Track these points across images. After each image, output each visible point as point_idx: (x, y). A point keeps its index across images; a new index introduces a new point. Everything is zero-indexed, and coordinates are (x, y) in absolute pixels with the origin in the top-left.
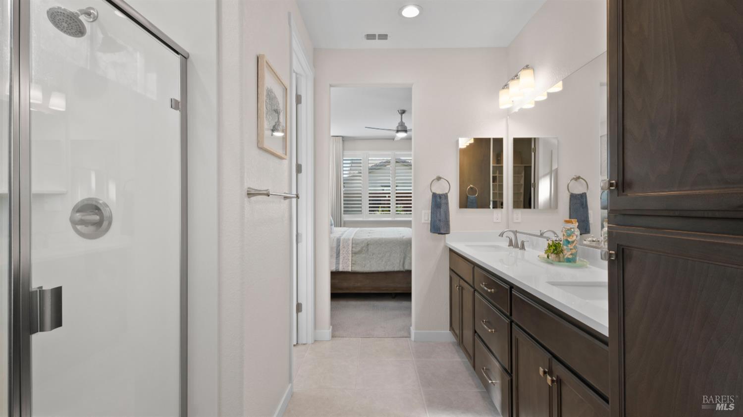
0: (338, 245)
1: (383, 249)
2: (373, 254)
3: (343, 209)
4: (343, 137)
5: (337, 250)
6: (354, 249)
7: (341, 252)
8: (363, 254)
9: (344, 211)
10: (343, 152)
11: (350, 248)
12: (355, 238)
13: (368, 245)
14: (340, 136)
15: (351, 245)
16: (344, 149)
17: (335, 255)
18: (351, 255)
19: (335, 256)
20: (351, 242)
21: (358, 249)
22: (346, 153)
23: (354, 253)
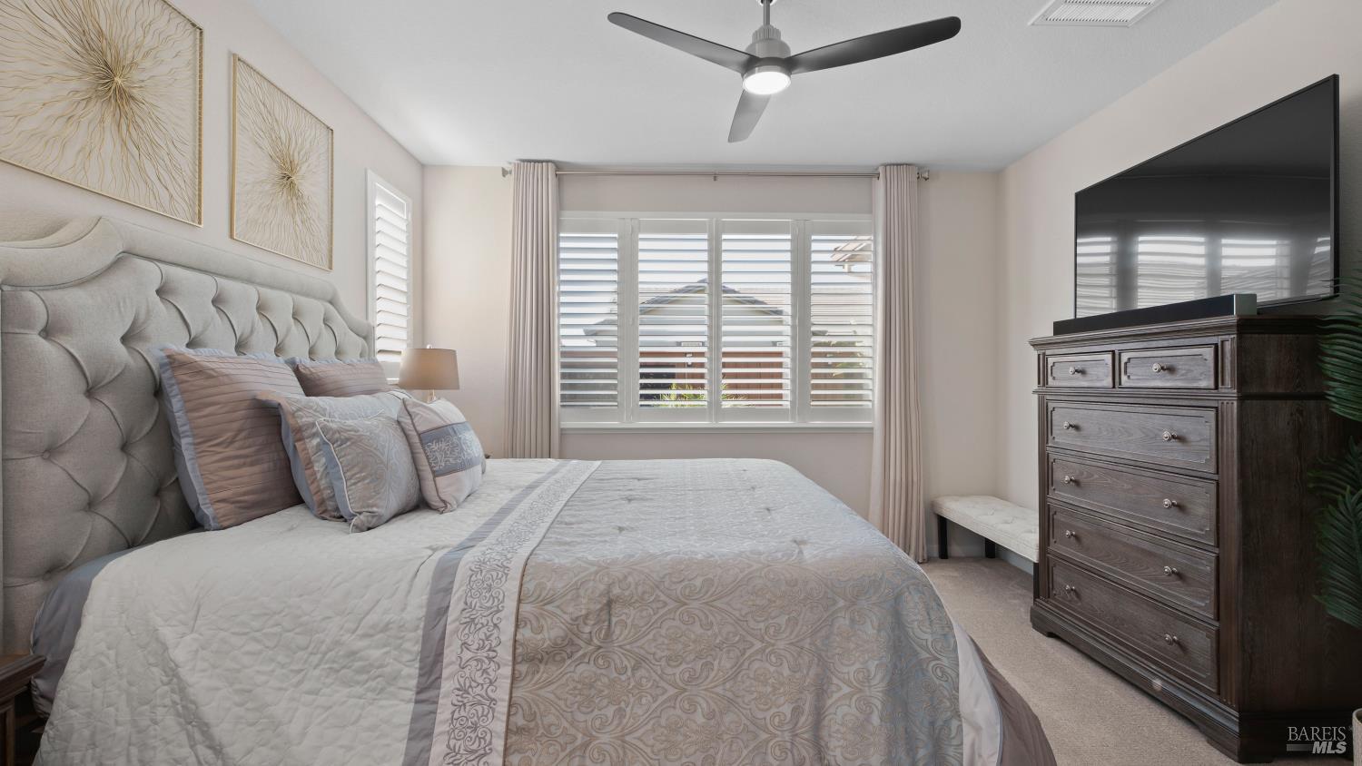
0: (437, 613)
1: (698, 629)
2: (640, 662)
3: (558, 392)
4: (558, 166)
5: (426, 638)
6: (525, 633)
7: (450, 654)
8: (580, 661)
9: (563, 397)
10: (559, 216)
11: (508, 627)
12: (542, 556)
13: (609, 604)
14: (547, 161)
15: (510, 605)
16: (560, 206)
17: (414, 670)
18: (507, 671)
19: (413, 683)
20: (512, 587)
21: (552, 632)
22: (568, 216)
23: (527, 659)
